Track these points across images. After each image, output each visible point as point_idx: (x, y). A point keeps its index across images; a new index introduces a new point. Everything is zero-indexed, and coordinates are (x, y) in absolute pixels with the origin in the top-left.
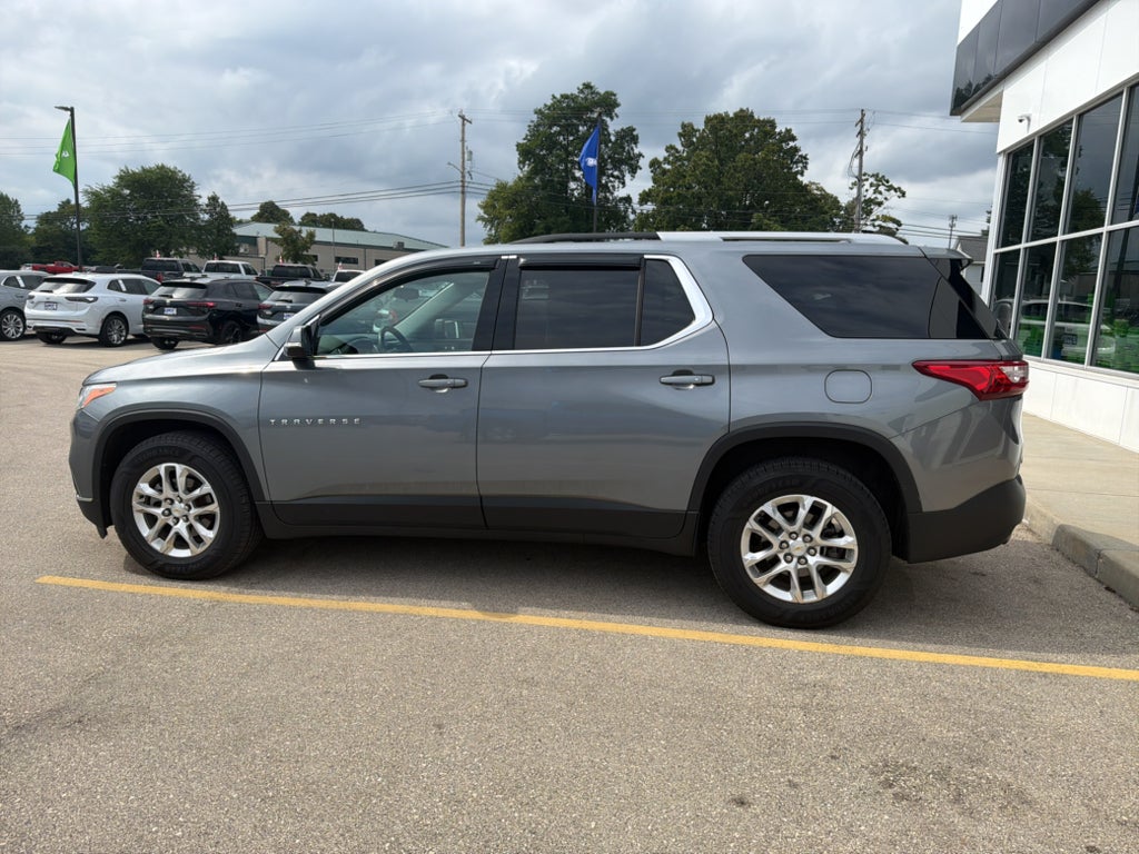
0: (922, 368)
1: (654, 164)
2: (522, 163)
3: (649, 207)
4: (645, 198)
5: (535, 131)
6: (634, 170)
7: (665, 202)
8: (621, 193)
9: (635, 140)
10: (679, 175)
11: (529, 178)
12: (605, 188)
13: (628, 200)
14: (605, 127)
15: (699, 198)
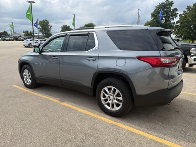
0: (139, 58)
1: (180, 15)
2: (152, 17)
3: (179, 24)
4: (178, 22)
5: (155, 11)
6: (176, 17)
7: (182, 23)
8: (173, 21)
9: (177, 10)
10: (186, 17)
11: (153, 20)
12: (170, 21)
13: (174, 23)
14: (170, 9)
15: (190, 21)
